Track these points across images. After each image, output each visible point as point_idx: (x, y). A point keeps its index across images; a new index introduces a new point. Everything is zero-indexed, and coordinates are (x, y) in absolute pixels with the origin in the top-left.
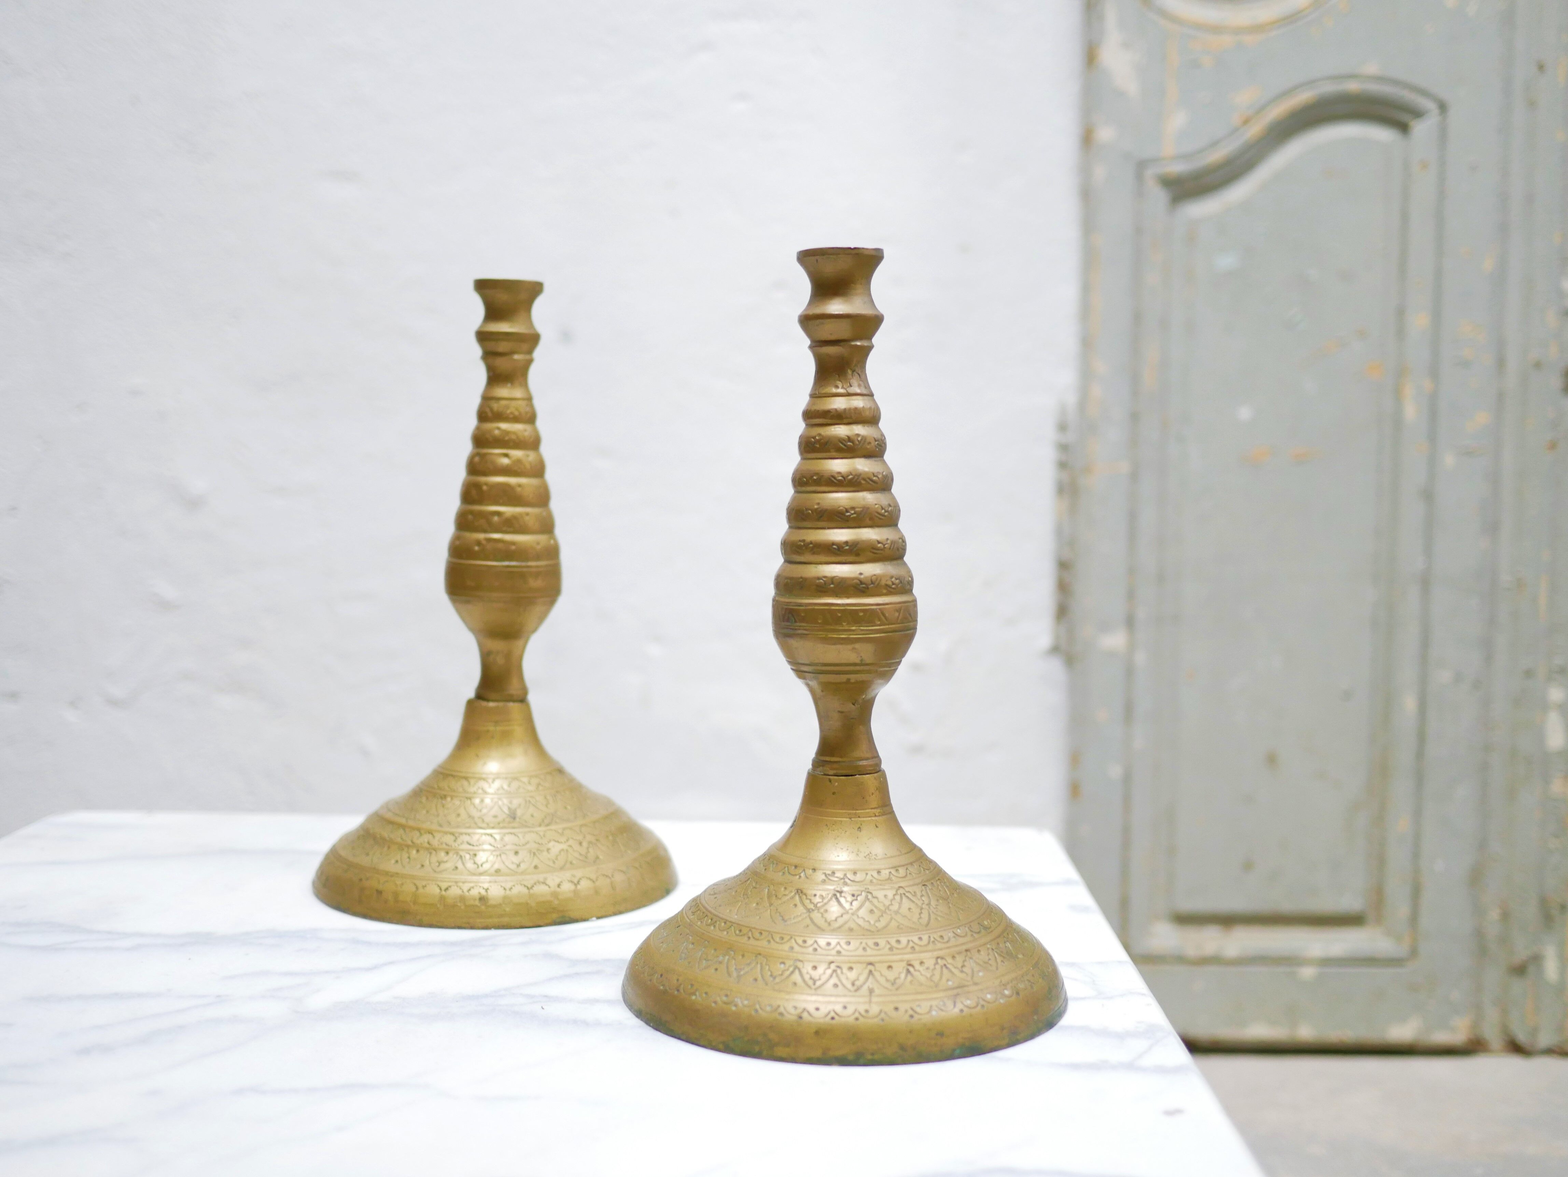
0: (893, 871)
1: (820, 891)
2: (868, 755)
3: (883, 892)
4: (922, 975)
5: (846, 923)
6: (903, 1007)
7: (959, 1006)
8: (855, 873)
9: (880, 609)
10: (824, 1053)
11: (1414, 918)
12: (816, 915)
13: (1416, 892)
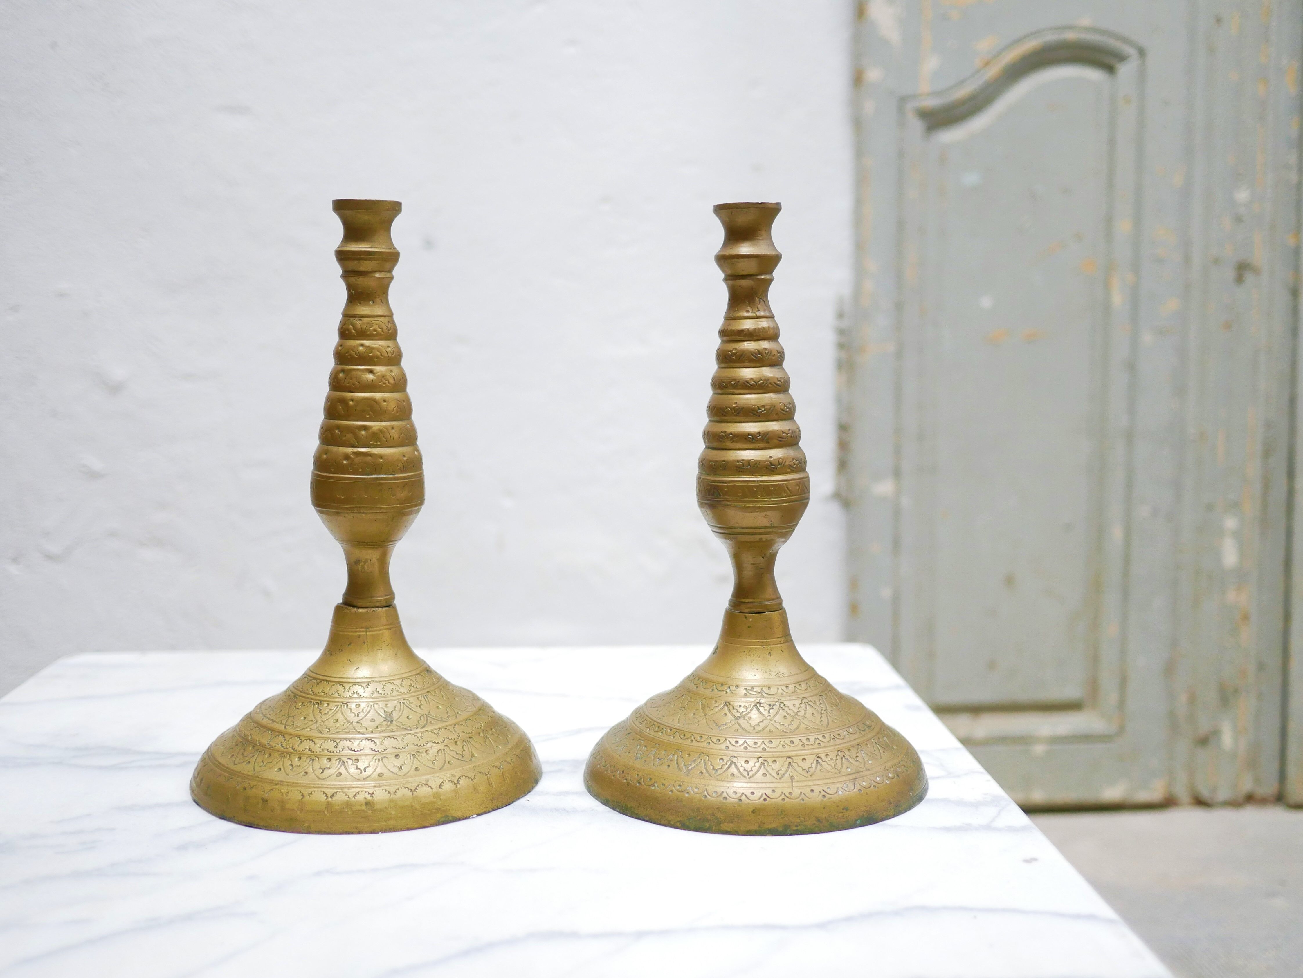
0: (798, 687)
1: (742, 702)
2: (773, 597)
3: (792, 702)
4: (828, 764)
5: (767, 726)
6: (817, 790)
7: (857, 786)
8: (769, 688)
9: (785, 484)
10: (760, 827)
11: (1122, 703)
12: (742, 721)
13: (1123, 682)
